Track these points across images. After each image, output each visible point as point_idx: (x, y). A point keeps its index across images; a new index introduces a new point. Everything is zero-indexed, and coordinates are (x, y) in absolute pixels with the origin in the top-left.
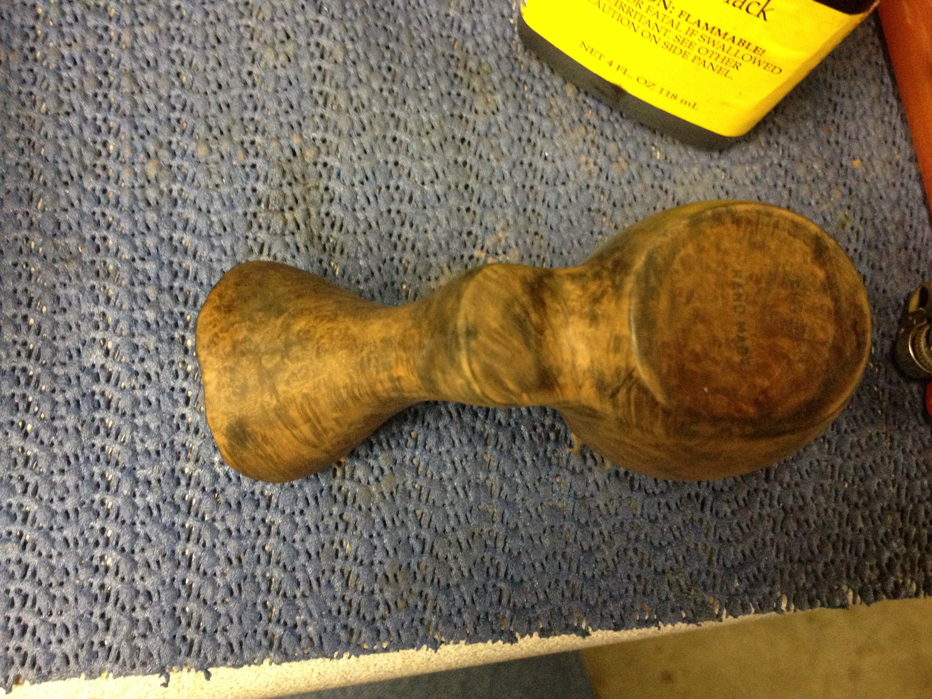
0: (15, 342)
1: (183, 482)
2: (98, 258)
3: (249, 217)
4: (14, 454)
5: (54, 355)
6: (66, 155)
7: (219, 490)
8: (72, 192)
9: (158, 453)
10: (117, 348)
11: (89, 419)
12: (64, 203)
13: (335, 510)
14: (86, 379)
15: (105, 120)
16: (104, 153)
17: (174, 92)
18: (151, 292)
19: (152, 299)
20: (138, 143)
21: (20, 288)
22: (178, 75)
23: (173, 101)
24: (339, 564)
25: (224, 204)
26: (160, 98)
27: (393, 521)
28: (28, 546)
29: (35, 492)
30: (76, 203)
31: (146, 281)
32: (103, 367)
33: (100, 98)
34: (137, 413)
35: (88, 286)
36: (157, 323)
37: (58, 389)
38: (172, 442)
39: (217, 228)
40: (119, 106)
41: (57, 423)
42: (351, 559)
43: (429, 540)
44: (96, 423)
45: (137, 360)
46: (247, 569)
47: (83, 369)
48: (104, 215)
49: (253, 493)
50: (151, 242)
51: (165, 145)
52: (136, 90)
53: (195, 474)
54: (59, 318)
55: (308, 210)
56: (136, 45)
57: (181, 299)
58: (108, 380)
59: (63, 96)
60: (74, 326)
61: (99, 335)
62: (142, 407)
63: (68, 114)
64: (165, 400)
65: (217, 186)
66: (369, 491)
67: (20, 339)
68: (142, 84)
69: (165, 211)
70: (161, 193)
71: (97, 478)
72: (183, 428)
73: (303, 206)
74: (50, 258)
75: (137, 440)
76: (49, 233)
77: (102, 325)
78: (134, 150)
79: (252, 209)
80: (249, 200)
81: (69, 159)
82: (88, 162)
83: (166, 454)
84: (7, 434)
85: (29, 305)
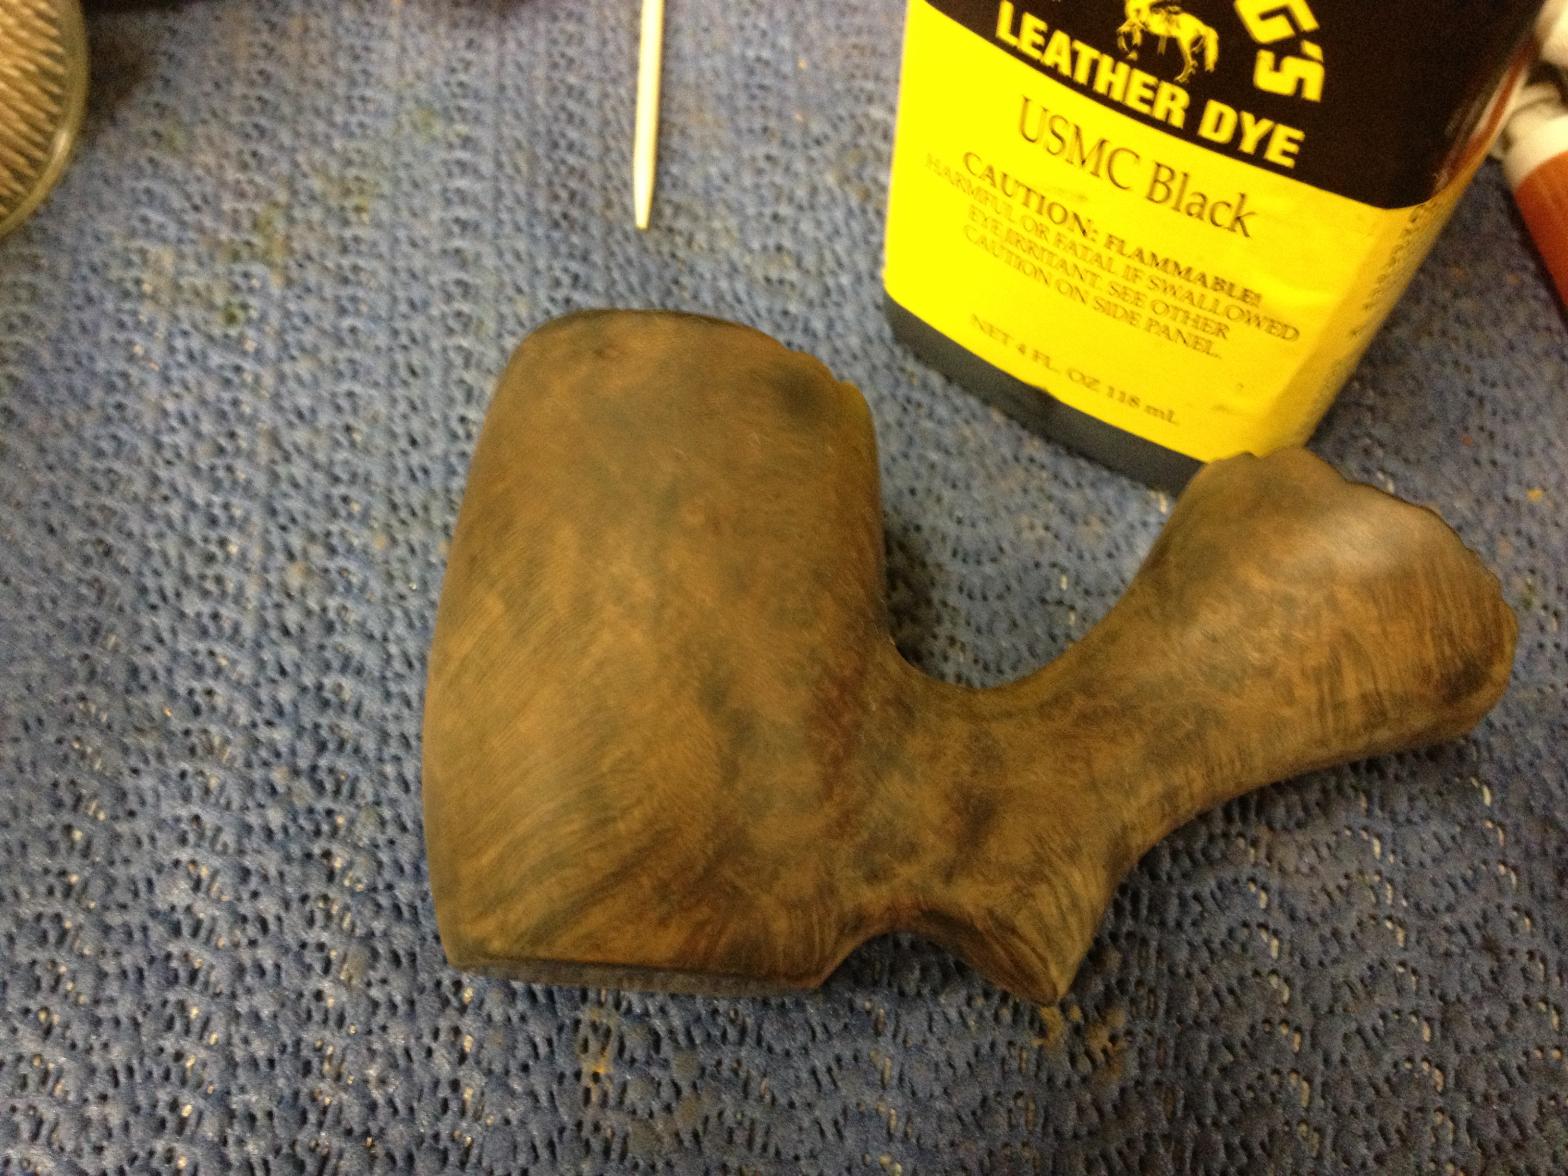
0: (46, 871)
1: (312, 1117)
2: (194, 725)
4: (24, 1068)
6: (157, 562)
7: (375, 1130)
8: (163, 621)
9: (271, 1063)
10: (214, 875)
11: (155, 1003)
12: (147, 638)
13: (587, 1166)
14: (157, 931)
15: (226, 506)
16: (220, 557)
17: (340, 457)
18: (279, 776)
19: (281, 789)
20: (275, 537)
21: (63, 778)
22: (348, 429)
23: (336, 469)
25: (412, 626)
26: (317, 467)
29: (52, 1136)
30: (166, 636)
31: (272, 760)
32: (188, 909)
33: (220, 473)
36: (285, 829)
38: (298, 1043)
39: (398, 665)
40: (249, 484)
41: (103, 1011)
44: (170, 1010)
45: (246, 896)
47: (154, 914)
48: (211, 654)
50: (286, 694)
51: (320, 538)
52: (278, 455)
53: (335, 1103)
54: (123, 827)
56: (283, 391)
58: (195, 933)
59: (163, 473)
60: (145, 840)
61: (184, 855)
63: (166, 499)
65: (401, 596)
66: (652, 1130)
67: (55, 865)
68: (289, 446)
69: (313, 641)
70: (309, 614)
72: (317, 1017)
74: (116, 727)
76: (120, 688)
77: (192, 838)
78: (269, 549)
81: (162, 568)
82: (192, 570)
83: (286, 1067)
84: (14, 1031)
85: (75, 808)
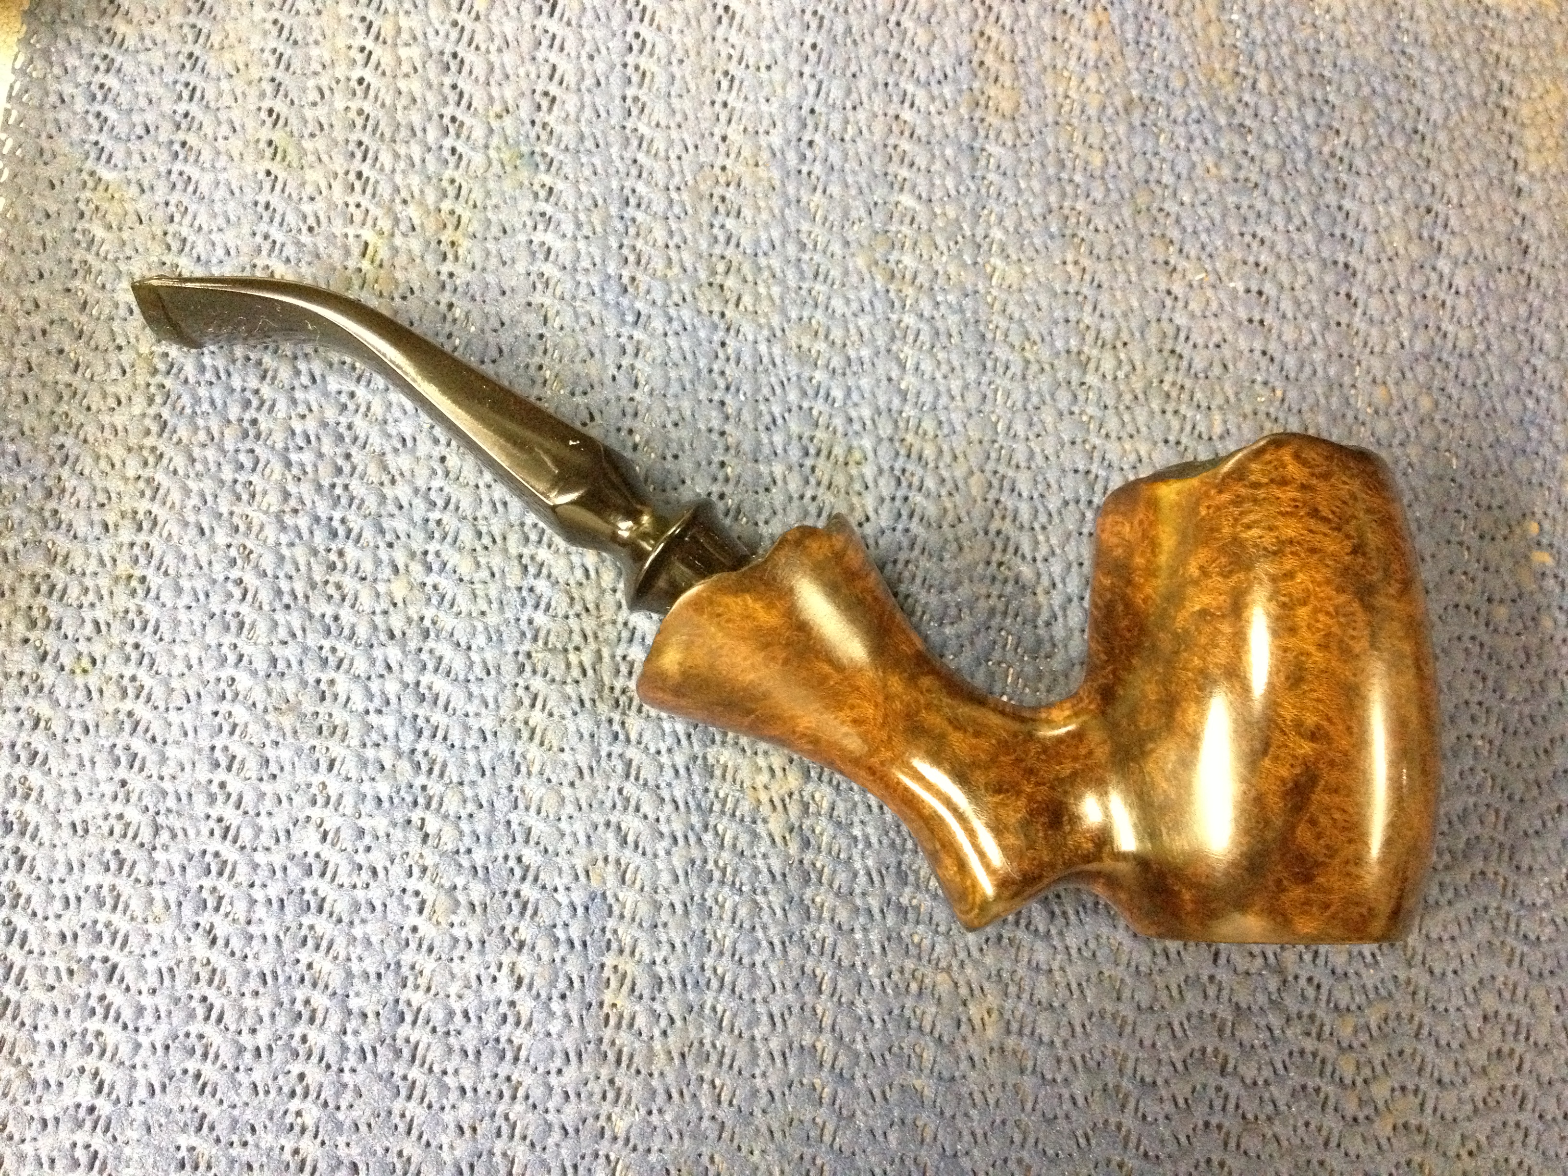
0: (208, 817)
1: (409, 1018)
2: (322, 709)
3: (521, 658)
5: (257, 836)
6: (289, 568)
7: (453, 1032)
8: (295, 619)
9: (379, 976)
11: (294, 925)
12: (282, 633)
13: (604, 1073)
14: (294, 872)
15: (343, 520)
16: (339, 565)
17: (436, 484)
18: (386, 756)
19: (388, 766)
20: (383, 553)
22: (443, 459)
23: (433, 495)
24: (604, 1147)
25: (490, 639)
26: (416, 491)
27: (681, 1094)
28: (208, 1090)
29: (220, 1020)
30: (299, 633)
31: (381, 742)
33: (338, 491)
34: (357, 921)
35: (307, 746)
36: (391, 800)
37: (258, 883)
38: (398, 963)
39: (478, 670)
40: (362, 501)
42: (621, 1142)
43: (729, 1124)
44: (304, 931)
45: (361, 849)
46: (484, 1144)
47: (292, 857)
48: (334, 650)
49: (497, 1040)
50: (392, 687)
51: (419, 555)
52: (386, 479)
53: (425, 1009)
54: (266, 787)
55: (599, 651)
57: (425, 767)
58: (323, 874)
59: (292, 488)
60: (284, 799)
61: (315, 813)
62: (364, 912)
63: (295, 511)
64: (392, 904)
65: (483, 613)
66: (651, 1049)
68: (394, 471)
69: (413, 645)
70: (409, 621)
71: (299, 1006)
73: (593, 646)
74: (260, 706)
75: (354, 957)
76: (262, 674)
77: (320, 800)
78: (378, 562)
79: (526, 646)
80: (523, 634)
81: (293, 573)
82: (318, 578)
83: (389, 979)
85: (229, 768)
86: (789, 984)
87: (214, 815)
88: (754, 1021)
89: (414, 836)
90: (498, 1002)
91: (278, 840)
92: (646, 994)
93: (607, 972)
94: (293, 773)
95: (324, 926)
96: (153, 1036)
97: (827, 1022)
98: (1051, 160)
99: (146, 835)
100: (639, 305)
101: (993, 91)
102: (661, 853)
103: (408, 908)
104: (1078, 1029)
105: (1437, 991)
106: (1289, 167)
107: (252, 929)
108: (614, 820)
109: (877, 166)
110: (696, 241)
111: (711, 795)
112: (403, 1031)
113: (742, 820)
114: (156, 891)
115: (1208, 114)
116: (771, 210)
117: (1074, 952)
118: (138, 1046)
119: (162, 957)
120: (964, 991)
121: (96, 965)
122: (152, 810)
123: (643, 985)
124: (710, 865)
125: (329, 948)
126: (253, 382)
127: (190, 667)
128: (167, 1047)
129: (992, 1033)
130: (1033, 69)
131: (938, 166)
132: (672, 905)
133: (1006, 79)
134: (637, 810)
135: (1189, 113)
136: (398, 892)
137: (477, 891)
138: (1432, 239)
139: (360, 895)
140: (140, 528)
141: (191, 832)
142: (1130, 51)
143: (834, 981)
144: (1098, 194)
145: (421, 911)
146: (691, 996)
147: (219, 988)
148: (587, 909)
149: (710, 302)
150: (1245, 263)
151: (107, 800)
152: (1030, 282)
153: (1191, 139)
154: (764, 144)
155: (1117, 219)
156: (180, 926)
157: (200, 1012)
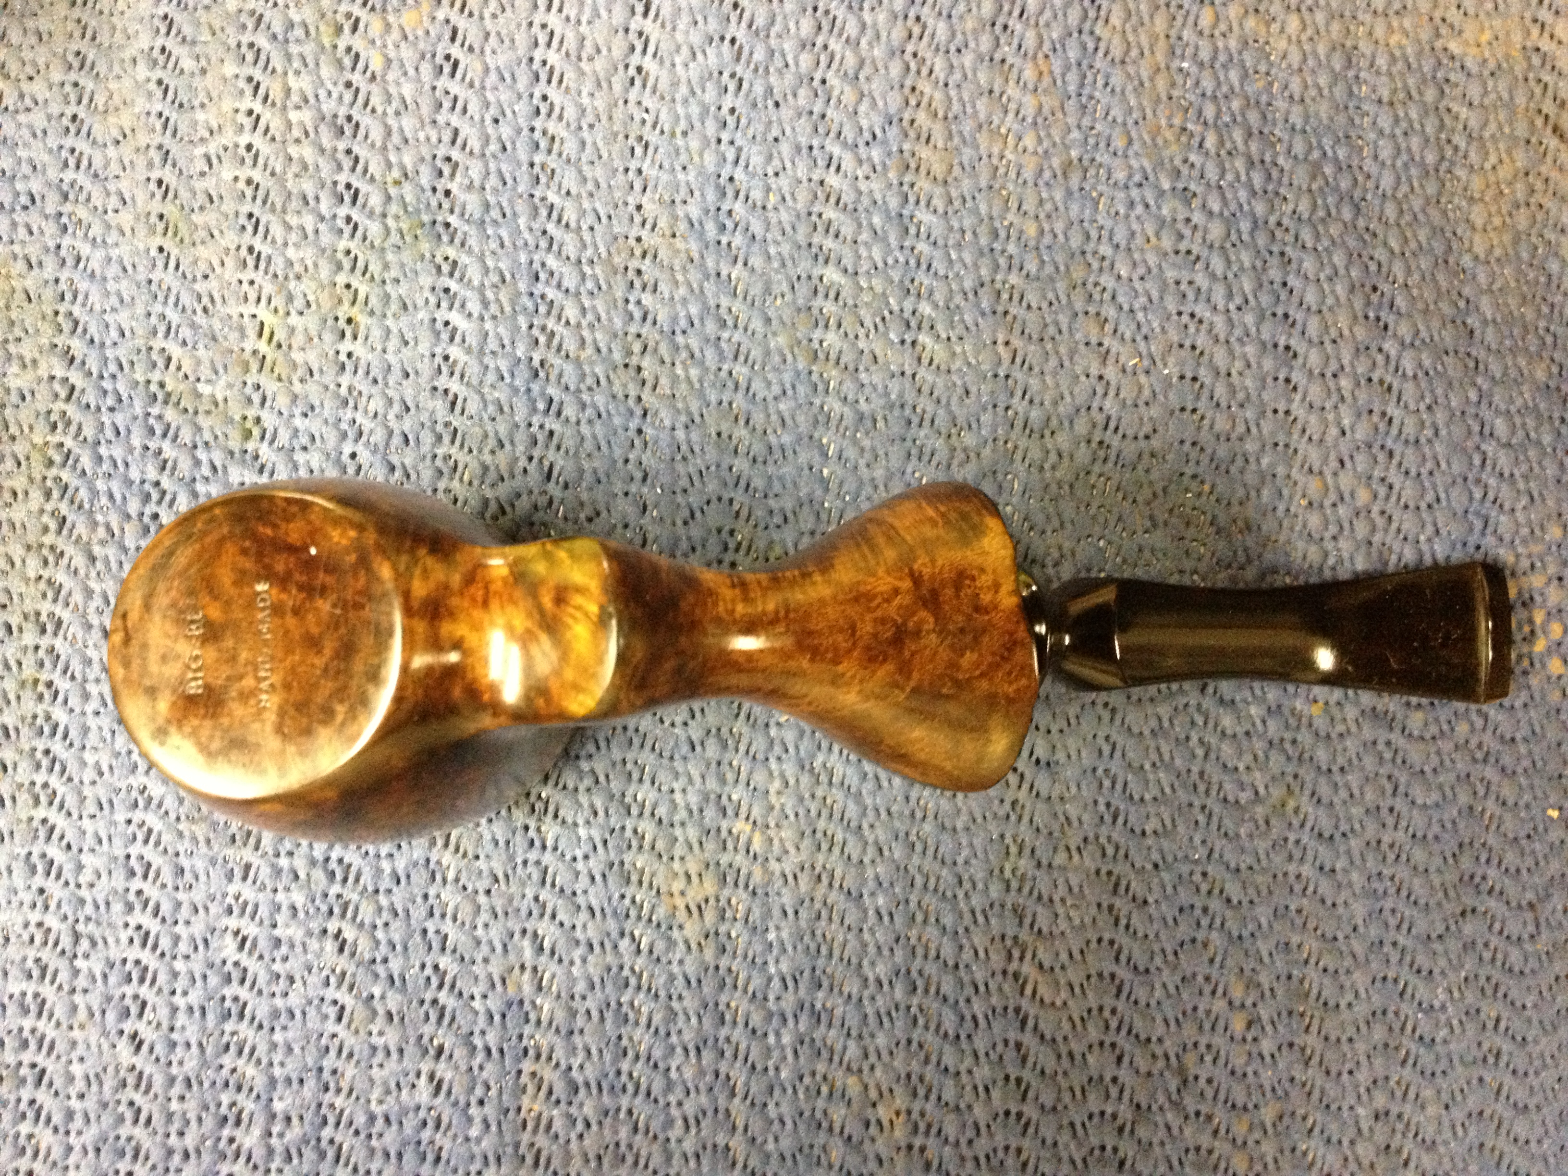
47: (211, 966)
58: (243, 981)
66: (567, 1152)
86: (702, 1087)
87: (133, 924)
88: (669, 1123)
89: (330, 946)
90: (418, 1108)
91: (196, 948)
92: (563, 1098)
93: (524, 1079)
94: (208, 884)
95: (246, 1031)
96: (83, 1139)
97: (740, 1124)
98: (983, 230)
99: (66, 941)
100: (551, 391)
101: (924, 153)
102: (578, 962)
103: (326, 1017)
104: (983, 1129)
105: (1332, 1091)
106: (1234, 237)
107: (175, 1036)
108: (529, 927)
109: (801, 238)
110: (610, 320)
111: (627, 901)
112: (327, 1133)
113: (659, 925)
114: (78, 998)
115: (1152, 177)
116: (690, 285)
117: (981, 1054)
118: (69, 1149)
119: (89, 1063)
120: (873, 1094)
121: (24, 1071)
122: (71, 919)
123: (560, 1089)
124: (626, 972)
125: (252, 1053)
126: (152, 474)
127: (101, 774)
128: (98, 1150)
129: (900, 1133)
130: (967, 127)
131: (864, 236)
132: (588, 1012)
133: (939, 139)
134: (554, 916)
135: (1130, 177)
136: (316, 1002)
137: (394, 1001)
138: (1378, 319)
139: (279, 1002)
140: (43, 631)
141: (111, 940)
142: (1071, 105)
143: (747, 1084)
144: (1032, 266)
145: (339, 1019)
146: (606, 1099)
147: (147, 1092)
148: (504, 1016)
149: (625, 386)
150: (1181, 346)
151: (26, 907)
152: (958, 364)
153: (1132, 205)
154: (681, 214)
155: (1051, 296)
156: (105, 1033)
157: (129, 1115)
